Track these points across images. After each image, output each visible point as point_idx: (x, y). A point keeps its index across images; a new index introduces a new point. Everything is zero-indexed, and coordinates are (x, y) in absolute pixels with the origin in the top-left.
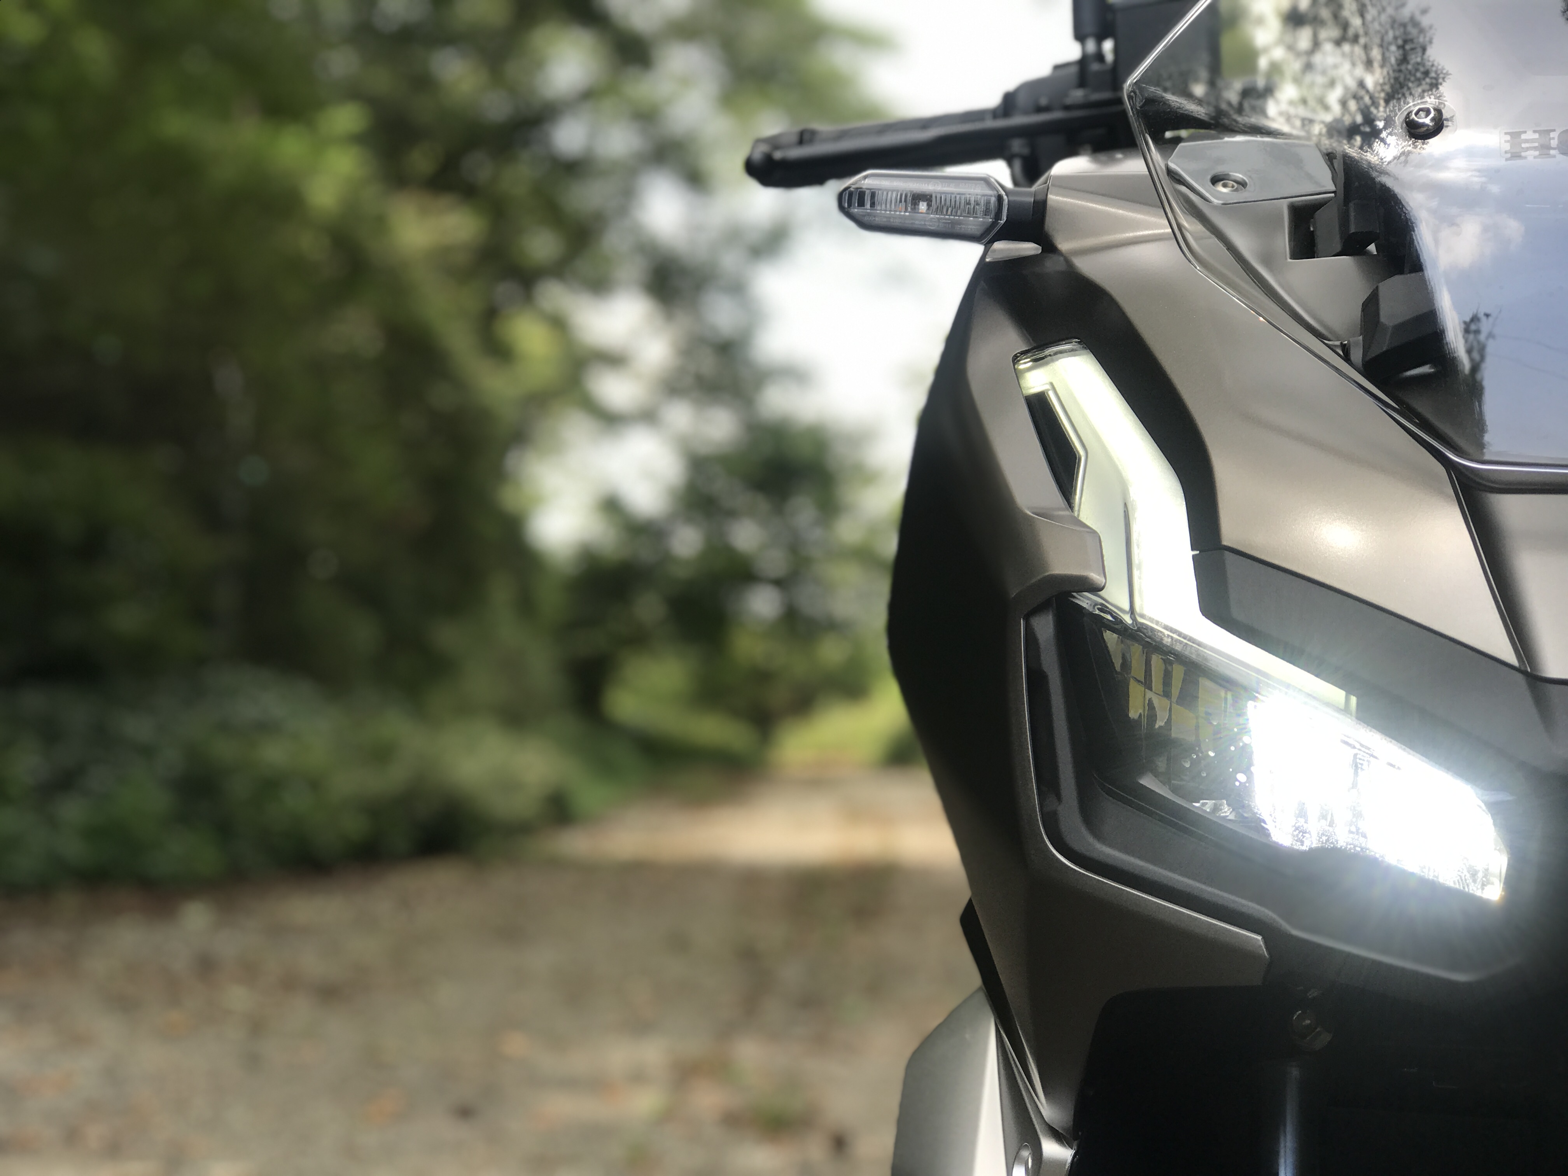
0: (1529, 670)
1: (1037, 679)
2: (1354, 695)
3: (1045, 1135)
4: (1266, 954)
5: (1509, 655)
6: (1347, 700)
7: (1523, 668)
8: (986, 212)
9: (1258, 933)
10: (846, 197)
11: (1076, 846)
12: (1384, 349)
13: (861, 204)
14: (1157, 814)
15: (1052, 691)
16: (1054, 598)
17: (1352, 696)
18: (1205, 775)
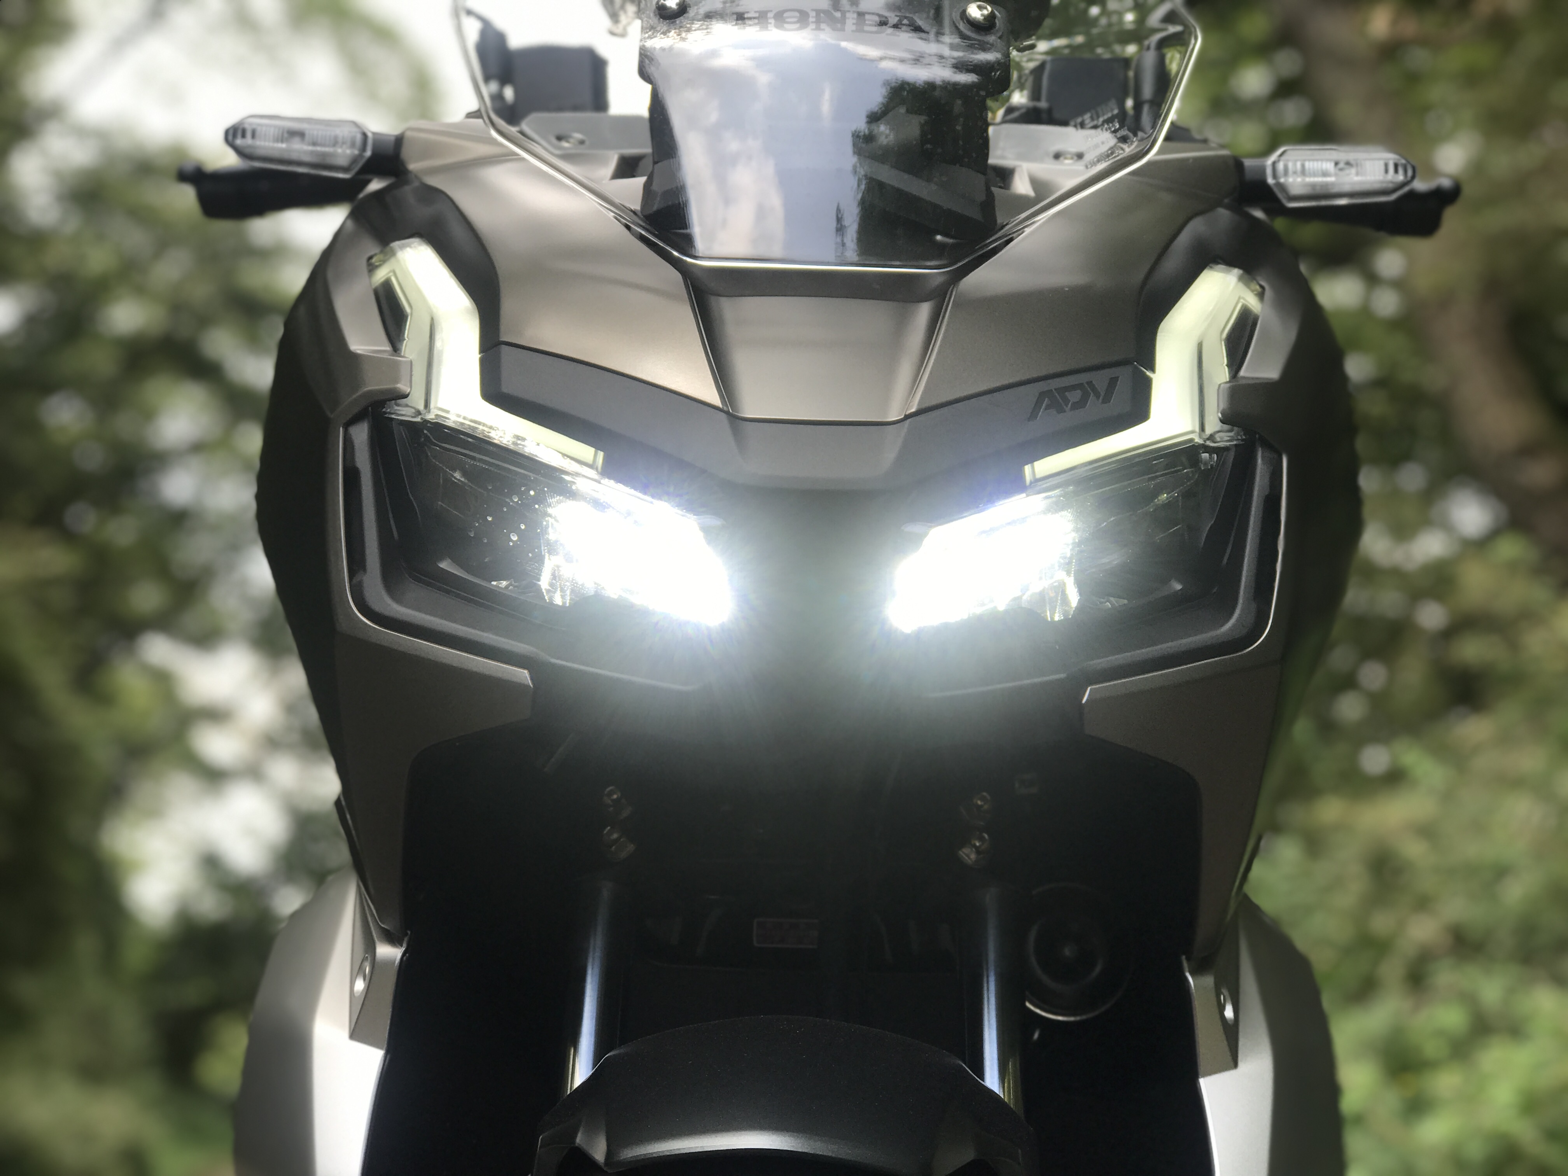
0: (731, 411)
1: (352, 476)
2: (601, 451)
3: (381, 941)
4: (531, 684)
5: (715, 400)
6: (596, 455)
7: (725, 408)
8: (353, 145)
9: (524, 668)
10: (231, 133)
11: (377, 607)
12: (655, 208)
13: (244, 136)
14: (454, 592)
15: (363, 482)
16: (370, 408)
17: (599, 451)
18: (486, 541)
